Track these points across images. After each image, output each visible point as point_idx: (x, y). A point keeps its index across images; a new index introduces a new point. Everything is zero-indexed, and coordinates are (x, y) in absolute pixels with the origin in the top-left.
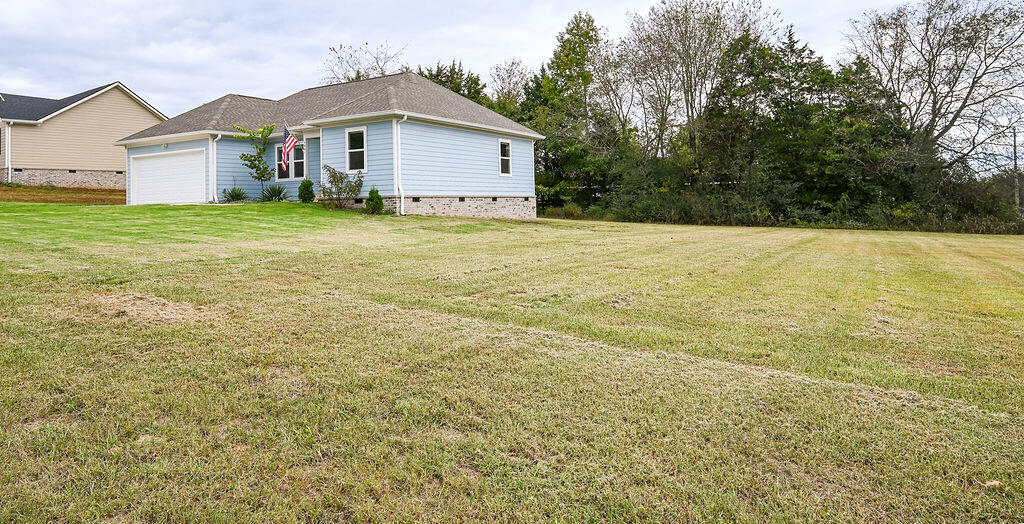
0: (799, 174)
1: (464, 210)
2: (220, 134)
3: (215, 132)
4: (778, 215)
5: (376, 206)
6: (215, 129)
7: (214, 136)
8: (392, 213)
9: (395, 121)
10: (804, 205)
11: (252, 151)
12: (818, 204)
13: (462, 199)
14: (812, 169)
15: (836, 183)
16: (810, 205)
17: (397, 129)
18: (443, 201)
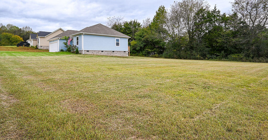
0: (212, 46)
1: (102, 54)
2: (60, 38)
3: (59, 38)
4: (204, 57)
5: (77, 52)
6: (59, 37)
7: (59, 39)
8: (81, 54)
9: (82, 35)
10: (212, 54)
11: (65, 41)
12: (216, 54)
13: (102, 51)
14: (214, 44)
15: (221, 48)
16: (214, 54)
17: (83, 36)
18: (96, 52)
